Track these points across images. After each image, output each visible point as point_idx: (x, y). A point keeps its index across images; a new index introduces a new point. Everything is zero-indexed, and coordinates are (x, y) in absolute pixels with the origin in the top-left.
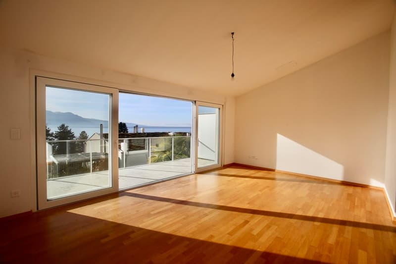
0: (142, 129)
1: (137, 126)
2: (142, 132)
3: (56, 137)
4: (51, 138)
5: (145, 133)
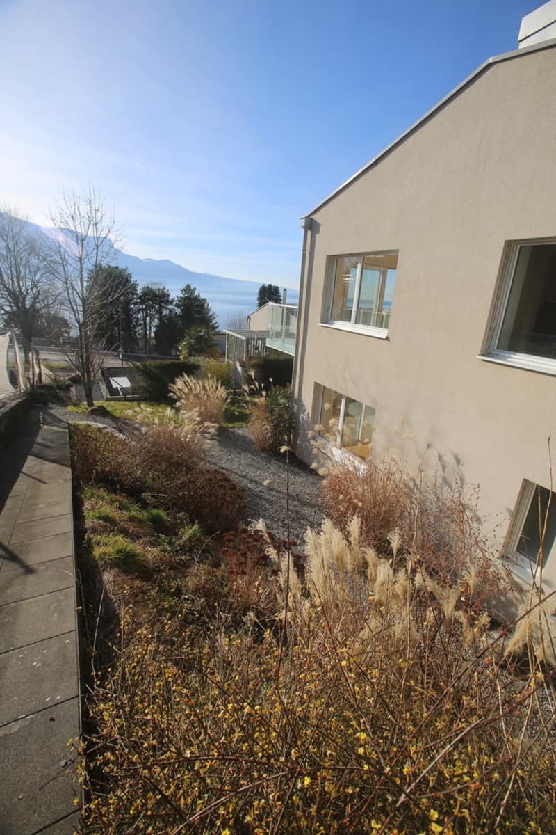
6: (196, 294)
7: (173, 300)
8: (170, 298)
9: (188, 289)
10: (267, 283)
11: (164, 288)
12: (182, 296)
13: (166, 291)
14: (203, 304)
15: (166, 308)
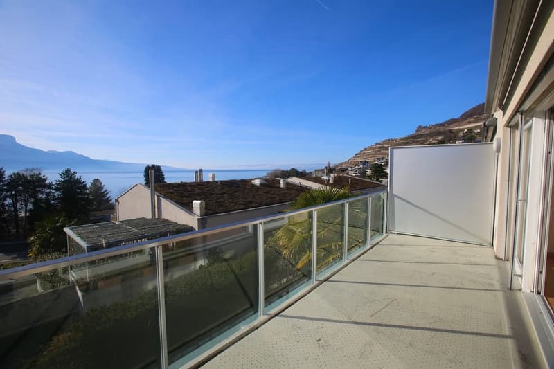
0: (211, 175)
1: (201, 171)
2: (211, 180)
3: (57, 189)
4: (48, 190)
5: (217, 182)
6: (77, 176)
7: (51, 184)
8: (47, 182)
9: (67, 173)
10: (150, 163)
11: (40, 174)
12: (61, 179)
13: (42, 176)
14: (86, 185)
15: (42, 193)
